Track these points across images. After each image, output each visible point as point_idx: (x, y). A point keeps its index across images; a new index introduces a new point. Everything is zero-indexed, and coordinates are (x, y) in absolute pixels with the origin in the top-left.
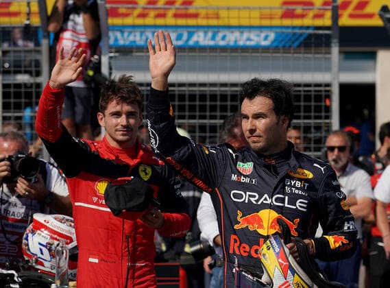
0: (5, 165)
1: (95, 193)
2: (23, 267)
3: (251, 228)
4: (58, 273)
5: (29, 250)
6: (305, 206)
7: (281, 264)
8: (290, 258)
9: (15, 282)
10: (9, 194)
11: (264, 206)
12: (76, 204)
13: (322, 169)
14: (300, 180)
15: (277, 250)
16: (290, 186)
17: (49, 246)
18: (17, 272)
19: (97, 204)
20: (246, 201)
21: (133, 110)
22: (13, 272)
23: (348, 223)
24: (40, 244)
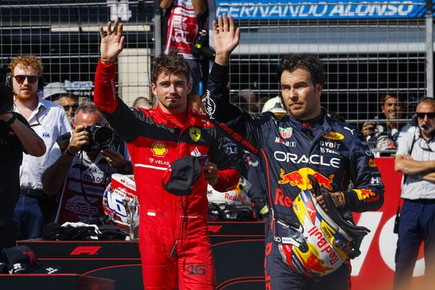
0: (84, 135)
1: (151, 155)
2: (104, 221)
3: (292, 183)
4: (132, 227)
5: (108, 206)
6: (338, 163)
7: (310, 212)
8: (318, 207)
9: (95, 234)
10: (89, 161)
11: (303, 165)
12: (136, 165)
13: (352, 131)
14: (333, 141)
15: (306, 200)
16: (324, 147)
17: (125, 203)
18: (98, 226)
19: (154, 164)
20: (288, 161)
21: (180, 80)
22: (95, 226)
23: (375, 178)
24: (117, 201)
